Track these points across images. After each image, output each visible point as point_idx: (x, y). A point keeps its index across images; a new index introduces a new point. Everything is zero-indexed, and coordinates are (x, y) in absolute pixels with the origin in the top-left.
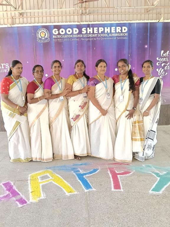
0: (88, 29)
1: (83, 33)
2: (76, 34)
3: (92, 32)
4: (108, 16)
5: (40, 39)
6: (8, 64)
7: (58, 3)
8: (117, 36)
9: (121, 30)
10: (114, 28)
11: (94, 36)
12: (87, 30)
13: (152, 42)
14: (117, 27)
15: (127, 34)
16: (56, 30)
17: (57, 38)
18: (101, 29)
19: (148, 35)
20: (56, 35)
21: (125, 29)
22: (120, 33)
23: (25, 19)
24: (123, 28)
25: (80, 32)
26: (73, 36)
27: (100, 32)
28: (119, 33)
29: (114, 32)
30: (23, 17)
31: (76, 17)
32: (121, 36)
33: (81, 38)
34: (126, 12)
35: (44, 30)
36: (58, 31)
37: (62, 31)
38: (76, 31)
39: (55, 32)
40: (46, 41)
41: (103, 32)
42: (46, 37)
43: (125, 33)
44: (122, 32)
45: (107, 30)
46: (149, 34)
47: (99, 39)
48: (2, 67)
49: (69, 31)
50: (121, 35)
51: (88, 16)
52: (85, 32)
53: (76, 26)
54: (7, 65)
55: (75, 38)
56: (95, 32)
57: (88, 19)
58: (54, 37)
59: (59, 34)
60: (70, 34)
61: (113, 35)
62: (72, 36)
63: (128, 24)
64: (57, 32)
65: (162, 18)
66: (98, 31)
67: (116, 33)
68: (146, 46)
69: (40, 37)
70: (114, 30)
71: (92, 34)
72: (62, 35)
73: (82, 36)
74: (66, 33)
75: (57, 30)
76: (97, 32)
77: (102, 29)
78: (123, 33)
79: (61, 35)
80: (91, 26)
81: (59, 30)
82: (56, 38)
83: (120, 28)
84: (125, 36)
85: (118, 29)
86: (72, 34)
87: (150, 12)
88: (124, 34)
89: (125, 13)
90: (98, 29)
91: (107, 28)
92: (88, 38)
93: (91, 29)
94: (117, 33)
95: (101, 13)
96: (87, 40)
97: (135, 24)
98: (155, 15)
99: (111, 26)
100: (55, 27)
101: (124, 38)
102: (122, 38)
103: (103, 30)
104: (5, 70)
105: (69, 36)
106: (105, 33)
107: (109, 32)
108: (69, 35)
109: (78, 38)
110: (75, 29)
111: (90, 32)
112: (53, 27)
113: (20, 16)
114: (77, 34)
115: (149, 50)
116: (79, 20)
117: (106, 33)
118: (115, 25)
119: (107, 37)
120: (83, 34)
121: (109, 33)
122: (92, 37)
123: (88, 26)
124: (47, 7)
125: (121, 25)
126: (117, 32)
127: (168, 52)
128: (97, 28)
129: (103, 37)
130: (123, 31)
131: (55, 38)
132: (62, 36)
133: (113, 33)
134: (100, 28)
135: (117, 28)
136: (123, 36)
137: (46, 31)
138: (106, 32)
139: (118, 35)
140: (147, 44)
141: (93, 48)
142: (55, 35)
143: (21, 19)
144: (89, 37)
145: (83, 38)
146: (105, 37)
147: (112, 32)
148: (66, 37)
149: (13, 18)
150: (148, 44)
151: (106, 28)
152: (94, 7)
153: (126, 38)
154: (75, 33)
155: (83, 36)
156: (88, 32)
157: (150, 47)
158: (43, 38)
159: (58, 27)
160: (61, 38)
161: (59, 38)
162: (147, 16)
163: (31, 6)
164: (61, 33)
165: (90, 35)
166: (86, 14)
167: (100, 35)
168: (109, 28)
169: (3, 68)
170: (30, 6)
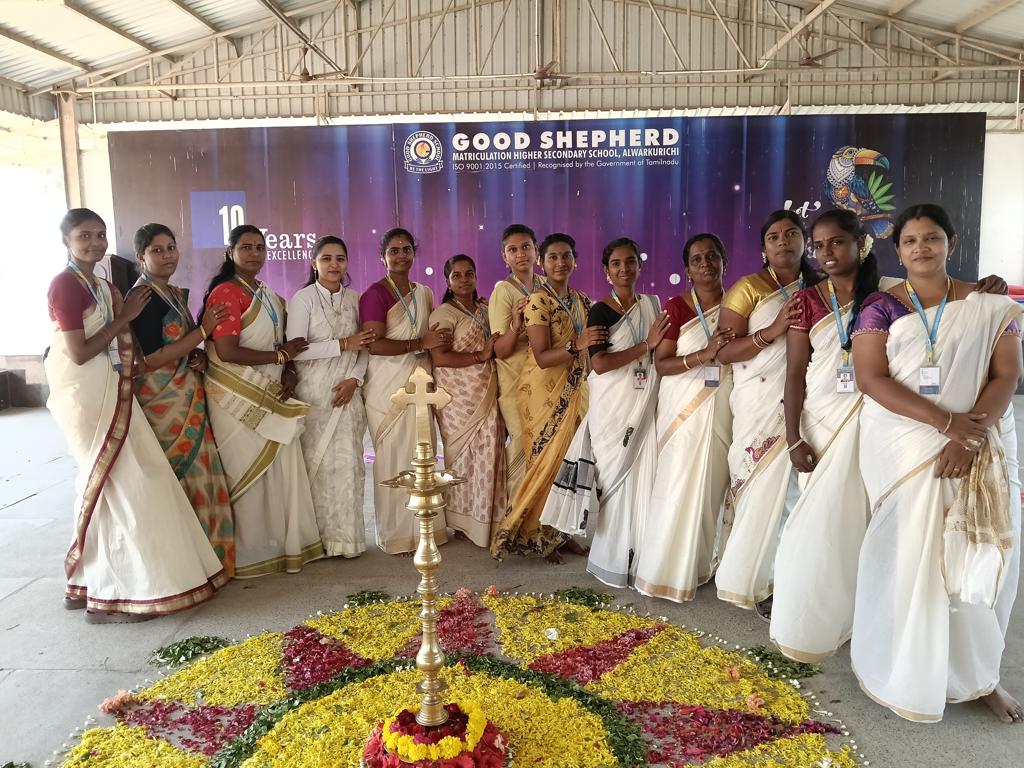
0: (559, 134)
1: (543, 146)
2: (522, 150)
3: (569, 145)
4: (621, 93)
5: (413, 162)
6: (314, 236)
7: (469, 54)
8: (646, 157)
9: (660, 139)
10: (639, 131)
11: (575, 155)
12: (554, 138)
13: (754, 173)
14: (647, 130)
15: (676, 152)
16: (464, 136)
17: (465, 162)
18: (598, 136)
19: (741, 155)
20: (463, 152)
21: (671, 137)
22: (656, 147)
23: (367, 101)
24: (667, 132)
25: (535, 144)
26: (513, 155)
27: (595, 144)
28: (652, 146)
29: (639, 144)
30: (361, 94)
31: (523, 96)
32: (658, 158)
33: (537, 161)
34: (678, 80)
35: (428, 138)
36: (468, 142)
37: (481, 141)
38: (522, 140)
39: (459, 142)
40: (433, 170)
41: (604, 145)
42: (432, 157)
43: (670, 146)
44: (662, 146)
45: (617, 138)
46: (744, 153)
47: (592, 164)
48: (295, 244)
49: (502, 141)
50: (660, 153)
51: (559, 93)
52: (550, 144)
53: (522, 126)
54: (311, 237)
55: (517, 161)
56: (580, 144)
57: (559, 102)
58: (455, 157)
59: (471, 149)
60: (505, 151)
61: (635, 153)
62: (509, 155)
63: (680, 122)
64: (466, 145)
65: (787, 104)
66: (589, 141)
67: (643, 146)
68: (737, 188)
69: (415, 158)
70: (639, 138)
71: (570, 149)
72: (480, 151)
73: (539, 156)
74: (492, 148)
75: (466, 137)
76: (586, 145)
77: (603, 134)
78: (667, 147)
79: (476, 151)
80: (567, 125)
81: (470, 139)
82: (461, 161)
83: (656, 133)
84: (670, 158)
85: (651, 137)
86: (511, 149)
87: (753, 80)
88: (670, 152)
89: (676, 82)
90: (590, 137)
91: (617, 134)
92: (557, 161)
93: (569, 134)
94: (647, 147)
95: (602, 84)
96: (555, 166)
97: (704, 121)
98: (769, 91)
99: (629, 125)
100: (461, 128)
101: (669, 163)
102: (662, 162)
103: (603, 138)
104: (305, 255)
105: (501, 156)
106: (609, 148)
107: (622, 144)
108: (501, 151)
109: (526, 161)
110: (518, 136)
111: (564, 144)
112: (453, 128)
113: (352, 89)
114: (527, 150)
115: (747, 197)
116: (533, 105)
117: (613, 148)
118: (642, 123)
119: (614, 159)
120: (543, 150)
121: (623, 148)
122: (570, 160)
123: (560, 126)
124: (434, 63)
125: (660, 124)
126: (648, 143)
127: (807, 204)
128: (586, 133)
129: (603, 159)
130: (666, 142)
131: (458, 162)
132: (479, 156)
133: (634, 147)
134: (595, 133)
135: (648, 132)
136: (666, 158)
137: (433, 141)
138: (612, 144)
139: (650, 152)
140: (739, 182)
141: (573, 192)
142: (459, 152)
143: (355, 100)
144: (563, 160)
145: (543, 160)
146: (609, 159)
147: (633, 143)
148: (491, 157)
149: (332, 94)
150: (744, 180)
151: (612, 133)
152: (577, 70)
153: (675, 162)
154: (518, 145)
155: (543, 156)
156: (560, 145)
157: (748, 189)
158: (423, 161)
159: (470, 130)
160: (475, 162)
161: (470, 162)
162: (744, 91)
163: (386, 61)
164: (476, 145)
165: (565, 154)
166: (555, 87)
167: (596, 154)
168: (622, 133)
169: (298, 246)
170: (384, 61)
